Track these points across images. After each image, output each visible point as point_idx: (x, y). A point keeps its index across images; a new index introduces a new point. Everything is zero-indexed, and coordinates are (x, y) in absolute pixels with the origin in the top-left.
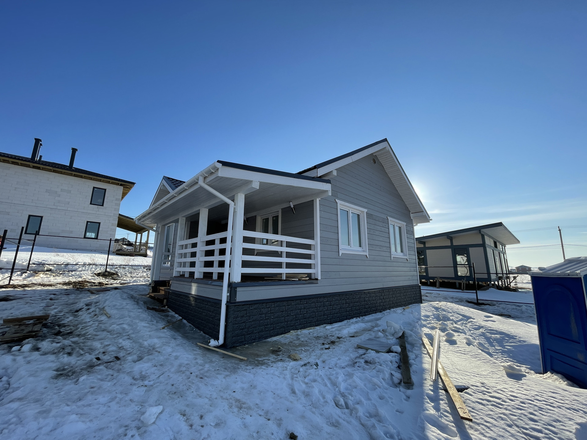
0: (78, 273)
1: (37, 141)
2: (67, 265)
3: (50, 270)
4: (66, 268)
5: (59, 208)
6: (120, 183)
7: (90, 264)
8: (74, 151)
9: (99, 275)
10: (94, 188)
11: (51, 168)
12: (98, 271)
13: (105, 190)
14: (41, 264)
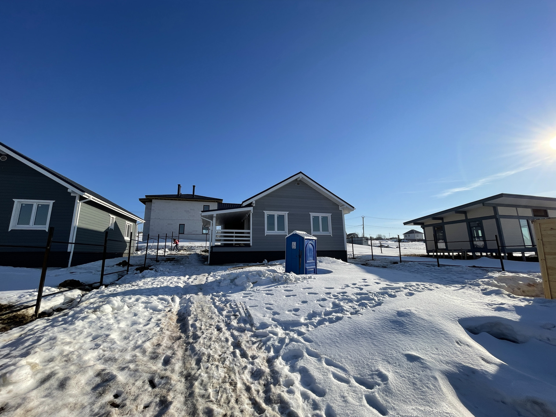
0: (195, 250)
1: (179, 185)
2: (191, 247)
3: (185, 249)
4: (190, 248)
5: (190, 219)
6: (215, 201)
7: (200, 247)
8: (194, 186)
9: (203, 251)
10: (204, 206)
11: (185, 199)
12: (203, 249)
13: (209, 206)
14: (182, 247)
